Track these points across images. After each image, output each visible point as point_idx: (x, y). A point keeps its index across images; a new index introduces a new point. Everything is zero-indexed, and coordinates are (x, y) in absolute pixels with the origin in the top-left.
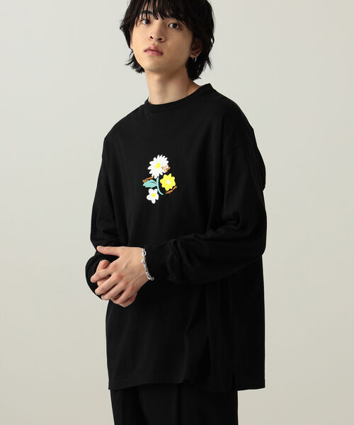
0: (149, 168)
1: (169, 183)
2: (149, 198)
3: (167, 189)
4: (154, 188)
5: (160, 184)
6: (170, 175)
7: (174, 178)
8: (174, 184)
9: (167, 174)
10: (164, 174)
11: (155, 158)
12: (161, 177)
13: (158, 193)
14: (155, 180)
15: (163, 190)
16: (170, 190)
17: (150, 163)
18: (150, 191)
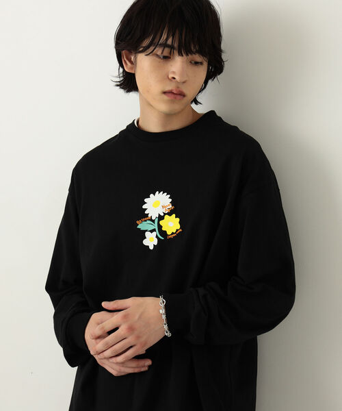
0: (144, 207)
1: (172, 225)
2: (145, 242)
3: (169, 233)
4: (152, 231)
5: (160, 227)
6: (174, 215)
7: (178, 220)
8: (178, 227)
9: (170, 214)
10: (165, 214)
11: (152, 195)
12: (161, 218)
13: (157, 237)
14: (153, 221)
15: (163, 233)
16: (173, 233)
17: (146, 200)
18: (147, 234)
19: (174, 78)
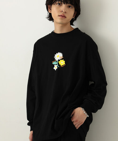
0: (54, 57)
1: (62, 63)
2: (54, 68)
3: (61, 65)
5: (58, 63)
6: (63, 60)
8: (64, 64)
10: (60, 59)
11: (57, 53)
13: (57, 66)
14: (57, 61)
15: (59, 65)
16: (62, 66)
17: (55, 55)
18: (55, 66)
19: (62, 11)
